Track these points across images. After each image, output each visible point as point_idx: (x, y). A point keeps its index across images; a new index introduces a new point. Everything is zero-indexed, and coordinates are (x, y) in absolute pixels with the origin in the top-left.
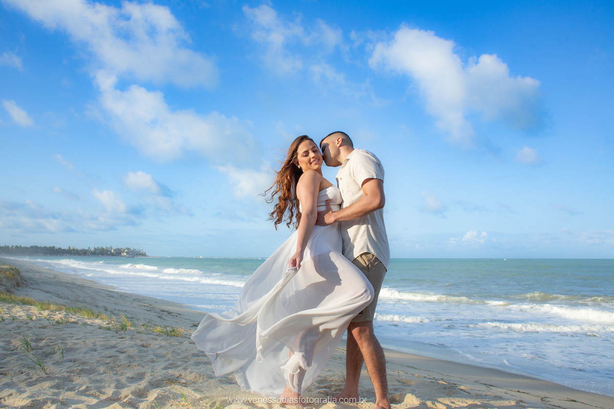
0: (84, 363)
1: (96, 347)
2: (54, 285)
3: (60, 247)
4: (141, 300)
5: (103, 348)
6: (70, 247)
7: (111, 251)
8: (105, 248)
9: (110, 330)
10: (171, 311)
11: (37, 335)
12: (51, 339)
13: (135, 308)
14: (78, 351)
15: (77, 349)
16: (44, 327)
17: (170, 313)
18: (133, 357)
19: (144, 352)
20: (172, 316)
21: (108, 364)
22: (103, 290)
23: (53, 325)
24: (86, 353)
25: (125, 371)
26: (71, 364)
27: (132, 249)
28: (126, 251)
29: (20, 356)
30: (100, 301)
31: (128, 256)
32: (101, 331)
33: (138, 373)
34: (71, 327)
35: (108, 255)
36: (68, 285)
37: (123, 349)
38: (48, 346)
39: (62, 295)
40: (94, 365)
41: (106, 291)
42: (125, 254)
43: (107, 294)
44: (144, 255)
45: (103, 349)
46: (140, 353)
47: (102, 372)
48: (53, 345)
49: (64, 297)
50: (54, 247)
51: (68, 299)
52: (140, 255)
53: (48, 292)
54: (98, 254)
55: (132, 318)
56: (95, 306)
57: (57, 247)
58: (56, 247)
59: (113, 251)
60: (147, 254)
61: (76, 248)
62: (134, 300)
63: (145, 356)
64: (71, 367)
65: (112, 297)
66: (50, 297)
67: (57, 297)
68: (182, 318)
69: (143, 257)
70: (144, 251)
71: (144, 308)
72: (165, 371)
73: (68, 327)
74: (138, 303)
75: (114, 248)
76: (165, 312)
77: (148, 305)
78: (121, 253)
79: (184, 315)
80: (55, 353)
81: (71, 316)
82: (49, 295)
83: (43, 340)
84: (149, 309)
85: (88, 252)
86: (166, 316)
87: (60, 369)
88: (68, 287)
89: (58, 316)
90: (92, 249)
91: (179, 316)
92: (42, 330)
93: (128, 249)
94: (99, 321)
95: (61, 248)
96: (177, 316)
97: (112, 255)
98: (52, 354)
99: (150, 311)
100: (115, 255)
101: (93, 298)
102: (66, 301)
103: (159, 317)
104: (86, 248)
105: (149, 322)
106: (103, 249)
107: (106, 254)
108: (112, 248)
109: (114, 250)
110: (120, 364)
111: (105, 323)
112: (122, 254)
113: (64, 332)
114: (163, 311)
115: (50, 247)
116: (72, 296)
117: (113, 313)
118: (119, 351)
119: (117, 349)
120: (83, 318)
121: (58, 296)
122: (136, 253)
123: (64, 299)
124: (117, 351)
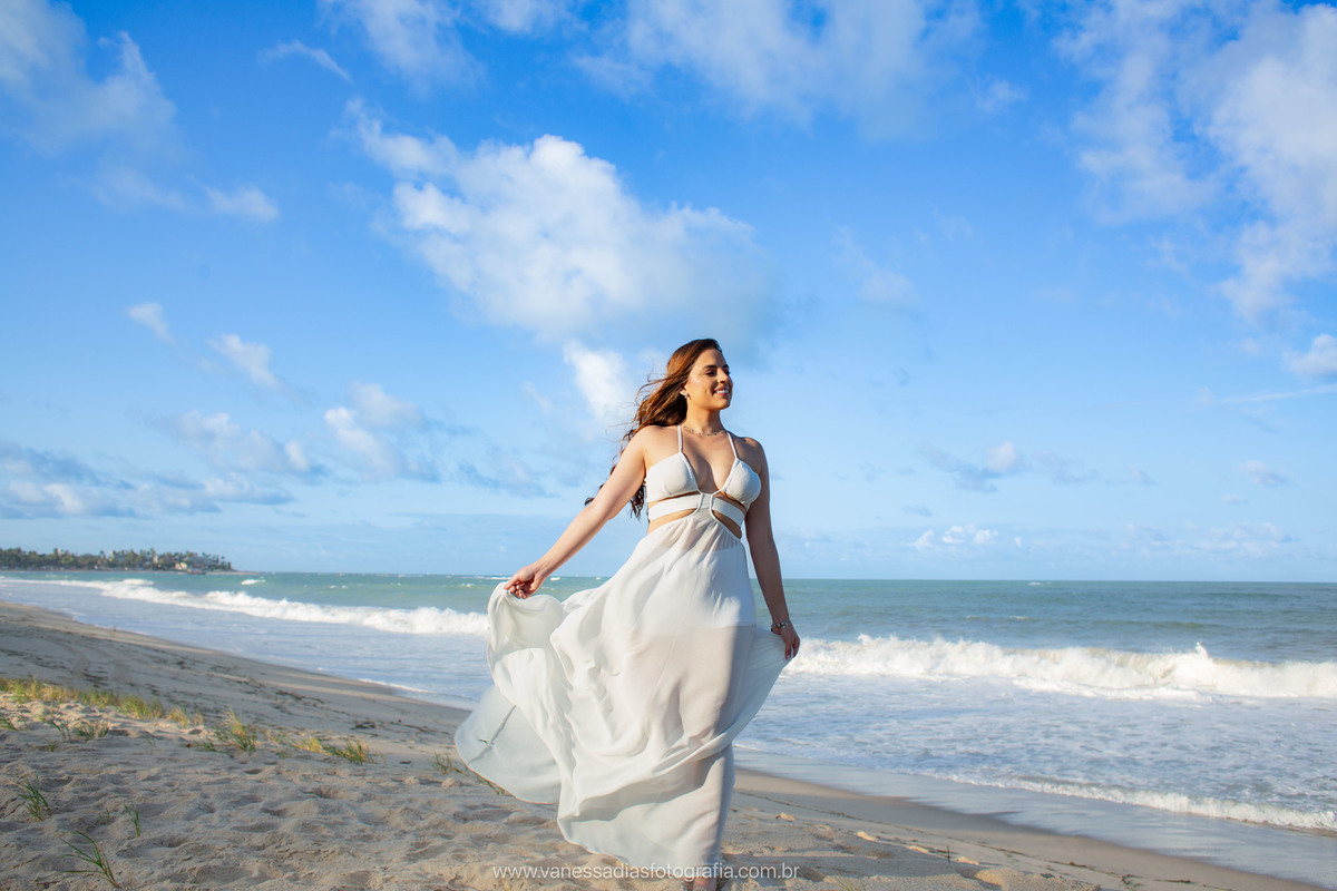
0: (201, 850)
1: (209, 801)
2: (25, 636)
3: (32, 550)
4: (229, 669)
5: (226, 802)
6: (56, 550)
7: (151, 560)
8: (137, 552)
9: (214, 750)
10: (299, 694)
11: (45, 770)
12: (85, 781)
13: (218, 687)
14: (167, 813)
15: (162, 808)
16: (53, 748)
17: (298, 698)
18: (314, 827)
19: (333, 811)
20: (305, 704)
21: (259, 849)
22: (140, 646)
23: (72, 742)
24: (188, 818)
25: (315, 870)
26: (167, 852)
27: (200, 555)
28: (186, 559)
29: (23, 833)
30: (139, 673)
31: (190, 570)
32: (192, 753)
33: (352, 875)
34: (118, 746)
35: (146, 568)
36: (57, 635)
37: (277, 804)
38: (84, 800)
39: (49, 659)
40: (228, 856)
41: (147, 648)
42: (184, 566)
43: (152, 657)
44: (226, 567)
45: (227, 807)
46: (323, 813)
47: (256, 874)
48: (97, 799)
49: (53, 664)
50: (19, 550)
51: (63, 668)
52: (217, 568)
53: (13, 653)
54: (122, 566)
55: (218, 711)
56: (127, 684)
57: (26, 549)
58: (23, 550)
59: (156, 560)
60: (233, 566)
61: (71, 552)
62: (214, 669)
63: (342, 824)
64: (170, 862)
65: (165, 662)
66: (19, 665)
67: (37, 663)
68: (328, 709)
69: (224, 573)
70: (227, 561)
71: (239, 686)
72: (413, 867)
73: (109, 746)
74: (226, 676)
75: (160, 551)
76: (288, 697)
77: (246, 679)
78: (174, 565)
79: (329, 702)
80: (110, 821)
81: (99, 714)
82: (16, 660)
83: (65, 782)
84: (251, 689)
85: (99, 562)
86: (291, 704)
87: (146, 870)
88: (58, 641)
89: (73, 717)
90: (109, 554)
91: (319, 705)
92: (50, 754)
93: (191, 555)
94: (168, 725)
95: (35, 553)
96: (315, 705)
97: (156, 567)
98: (103, 824)
99: (255, 693)
100: (162, 568)
101: (121, 666)
102: (59, 672)
103: (278, 708)
104: (96, 553)
105: (258, 720)
106: (135, 555)
107: (141, 566)
108: (154, 553)
109: (161, 557)
110: (292, 848)
111: (187, 731)
112: (178, 566)
113: (108, 760)
114: (282, 693)
115: (11, 550)
116: (70, 661)
117: (171, 701)
118: (269, 808)
119: (261, 805)
120: (127, 718)
121: (39, 661)
122: (209, 563)
123: (53, 668)
124: (265, 810)
